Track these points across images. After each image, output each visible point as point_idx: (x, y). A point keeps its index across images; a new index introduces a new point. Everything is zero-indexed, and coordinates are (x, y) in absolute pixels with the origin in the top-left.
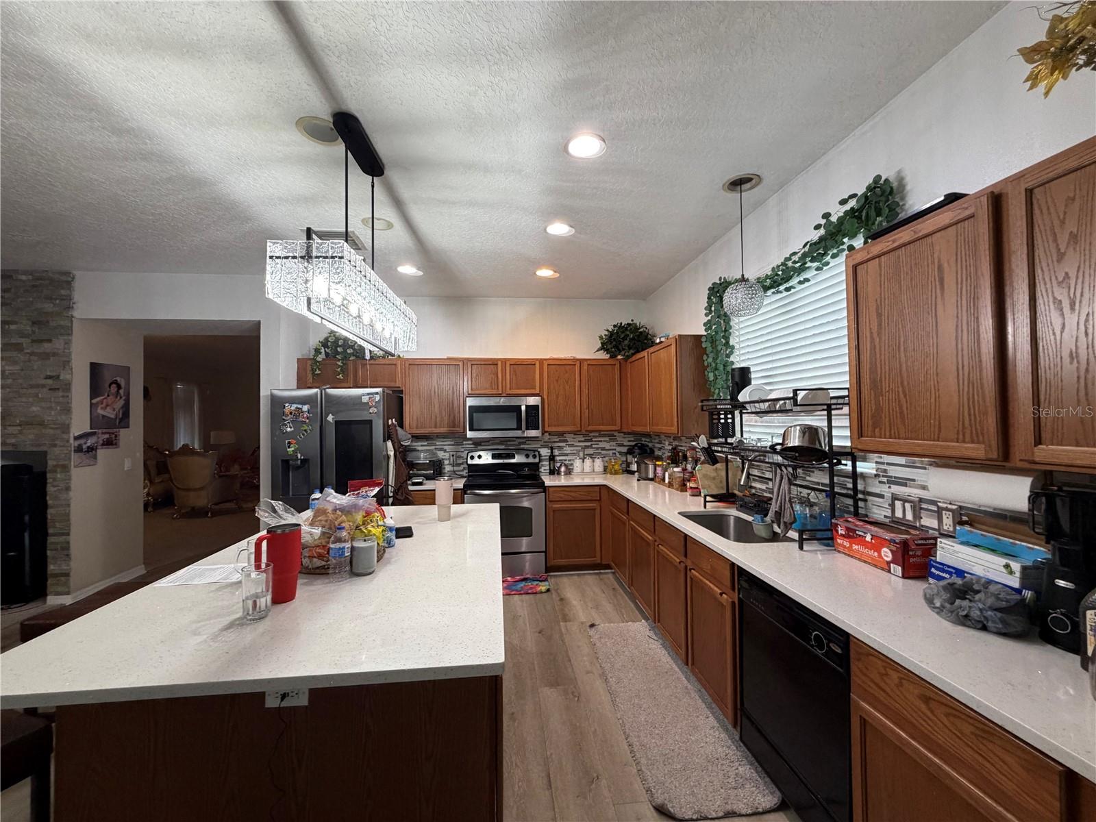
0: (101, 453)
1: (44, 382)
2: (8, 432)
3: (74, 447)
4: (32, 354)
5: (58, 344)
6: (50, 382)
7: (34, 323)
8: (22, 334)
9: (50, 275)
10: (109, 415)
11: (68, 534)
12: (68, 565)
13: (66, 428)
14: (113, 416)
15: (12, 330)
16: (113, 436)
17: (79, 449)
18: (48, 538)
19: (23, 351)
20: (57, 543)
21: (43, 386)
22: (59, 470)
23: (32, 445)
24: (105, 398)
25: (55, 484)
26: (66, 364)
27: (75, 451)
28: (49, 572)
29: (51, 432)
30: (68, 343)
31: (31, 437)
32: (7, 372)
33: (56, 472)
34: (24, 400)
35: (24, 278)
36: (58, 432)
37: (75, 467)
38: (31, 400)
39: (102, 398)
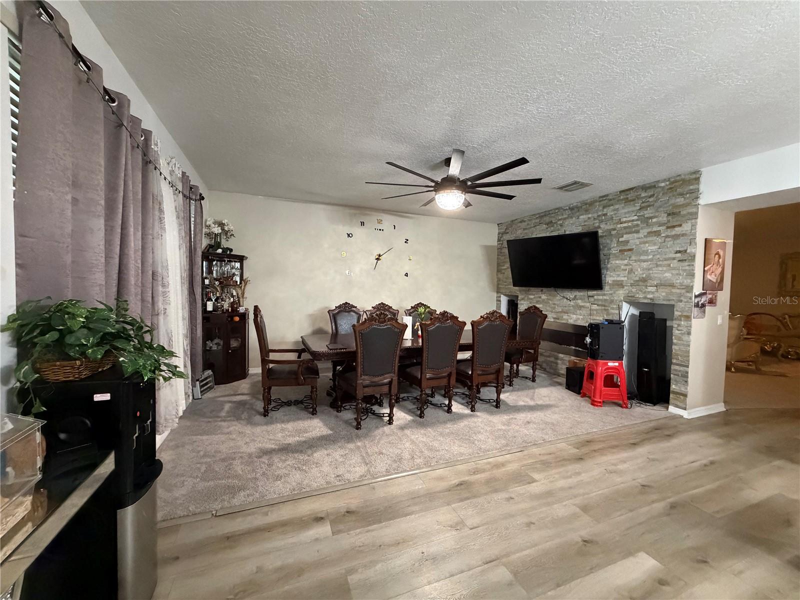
0: (708, 309)
1: (674, 256)
2: (649, 290)
3: (695, 303)
4: (667, 237)
5: (686, 227)
6: (679, 255)
7: (669, 215)
8: (660, 224)
9: (683, 177)
10: (712, 279)
11: (688, 367)
12: (687, 389)
13: (690, 289)
14: (715, 281)
15: (654, 222)
16: (714, 296)
17: (697, 305)
18: (672, 366)
19: (660, 235)
20: (680, 371)
21: (674, 259)
22: (682, 319)
23: (664, 300)
24: (712, 266)
25: (680, 328)
26: (692, 242)
27: (695, 306)
28: (671, 389)
29: (678, 291)
30: (694, 226)
31: (664, 294)
32: (649, 251)
33: (681, 320)
34: (660, 269)
35: (663, 185)
36: (683, 291)
37: (694, 318)
38: (665, 269)
39: (711, 265)
